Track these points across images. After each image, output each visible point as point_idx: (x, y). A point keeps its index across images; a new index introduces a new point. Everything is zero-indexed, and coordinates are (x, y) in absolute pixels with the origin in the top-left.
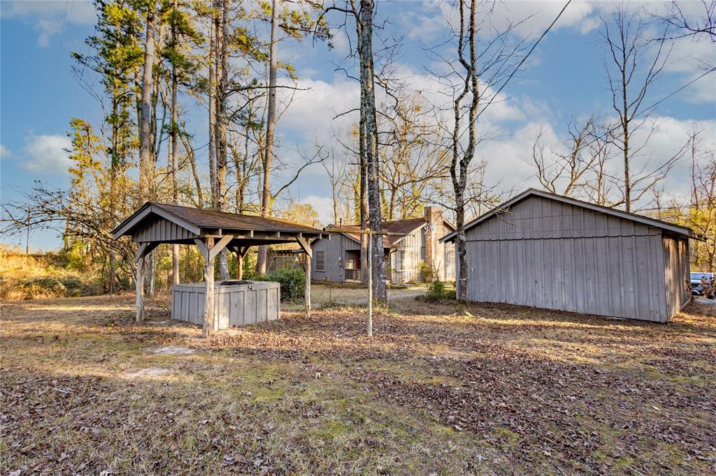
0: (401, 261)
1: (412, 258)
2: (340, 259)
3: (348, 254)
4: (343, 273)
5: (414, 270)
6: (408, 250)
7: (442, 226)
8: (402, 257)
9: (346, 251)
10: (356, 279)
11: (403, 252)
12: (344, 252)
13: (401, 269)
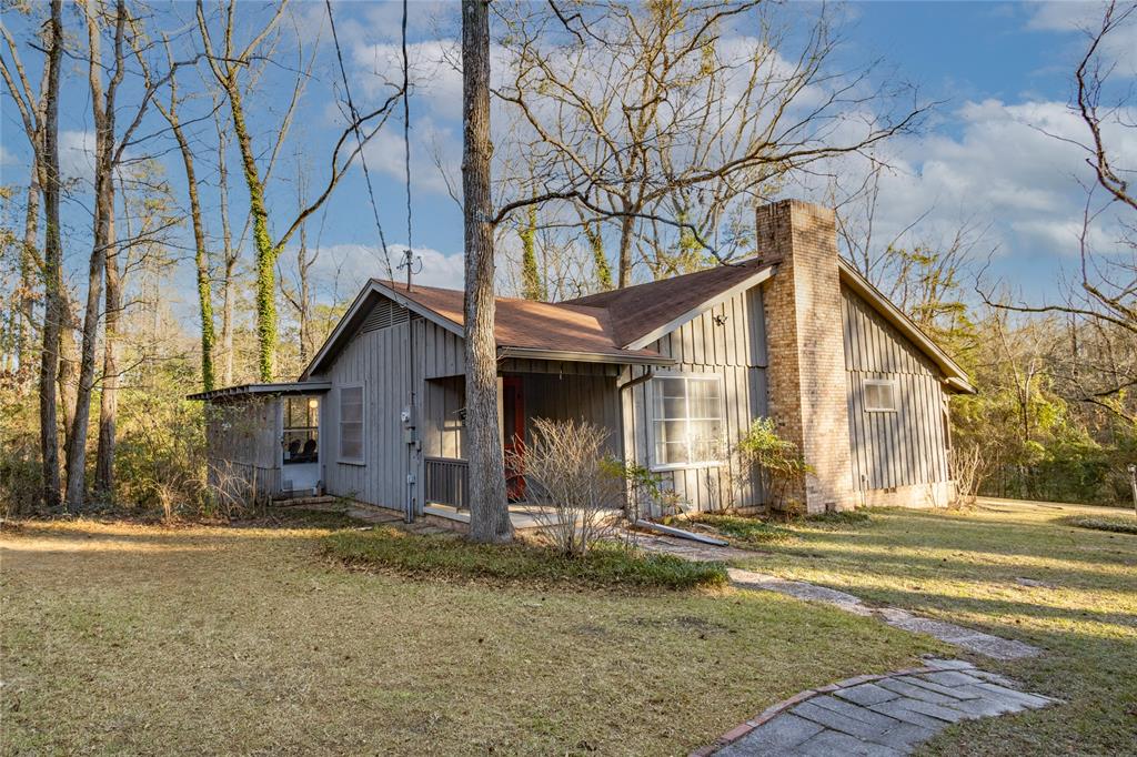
0: (669, 427)
1: (714, 414)
2: (406, 414)
3: (438, 393)
4: (417, 473)
5: (723, 464)
6: (694, 382)
7: (834, 289)
8: (670, 411)
9: (430, 381)
10: (466, 505)
11: (673, 389)
12: (421, 388)
13: (669, 459)
